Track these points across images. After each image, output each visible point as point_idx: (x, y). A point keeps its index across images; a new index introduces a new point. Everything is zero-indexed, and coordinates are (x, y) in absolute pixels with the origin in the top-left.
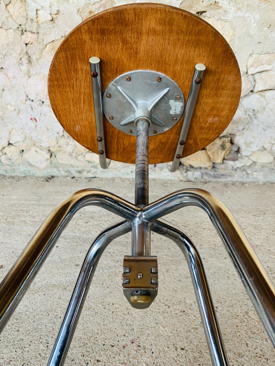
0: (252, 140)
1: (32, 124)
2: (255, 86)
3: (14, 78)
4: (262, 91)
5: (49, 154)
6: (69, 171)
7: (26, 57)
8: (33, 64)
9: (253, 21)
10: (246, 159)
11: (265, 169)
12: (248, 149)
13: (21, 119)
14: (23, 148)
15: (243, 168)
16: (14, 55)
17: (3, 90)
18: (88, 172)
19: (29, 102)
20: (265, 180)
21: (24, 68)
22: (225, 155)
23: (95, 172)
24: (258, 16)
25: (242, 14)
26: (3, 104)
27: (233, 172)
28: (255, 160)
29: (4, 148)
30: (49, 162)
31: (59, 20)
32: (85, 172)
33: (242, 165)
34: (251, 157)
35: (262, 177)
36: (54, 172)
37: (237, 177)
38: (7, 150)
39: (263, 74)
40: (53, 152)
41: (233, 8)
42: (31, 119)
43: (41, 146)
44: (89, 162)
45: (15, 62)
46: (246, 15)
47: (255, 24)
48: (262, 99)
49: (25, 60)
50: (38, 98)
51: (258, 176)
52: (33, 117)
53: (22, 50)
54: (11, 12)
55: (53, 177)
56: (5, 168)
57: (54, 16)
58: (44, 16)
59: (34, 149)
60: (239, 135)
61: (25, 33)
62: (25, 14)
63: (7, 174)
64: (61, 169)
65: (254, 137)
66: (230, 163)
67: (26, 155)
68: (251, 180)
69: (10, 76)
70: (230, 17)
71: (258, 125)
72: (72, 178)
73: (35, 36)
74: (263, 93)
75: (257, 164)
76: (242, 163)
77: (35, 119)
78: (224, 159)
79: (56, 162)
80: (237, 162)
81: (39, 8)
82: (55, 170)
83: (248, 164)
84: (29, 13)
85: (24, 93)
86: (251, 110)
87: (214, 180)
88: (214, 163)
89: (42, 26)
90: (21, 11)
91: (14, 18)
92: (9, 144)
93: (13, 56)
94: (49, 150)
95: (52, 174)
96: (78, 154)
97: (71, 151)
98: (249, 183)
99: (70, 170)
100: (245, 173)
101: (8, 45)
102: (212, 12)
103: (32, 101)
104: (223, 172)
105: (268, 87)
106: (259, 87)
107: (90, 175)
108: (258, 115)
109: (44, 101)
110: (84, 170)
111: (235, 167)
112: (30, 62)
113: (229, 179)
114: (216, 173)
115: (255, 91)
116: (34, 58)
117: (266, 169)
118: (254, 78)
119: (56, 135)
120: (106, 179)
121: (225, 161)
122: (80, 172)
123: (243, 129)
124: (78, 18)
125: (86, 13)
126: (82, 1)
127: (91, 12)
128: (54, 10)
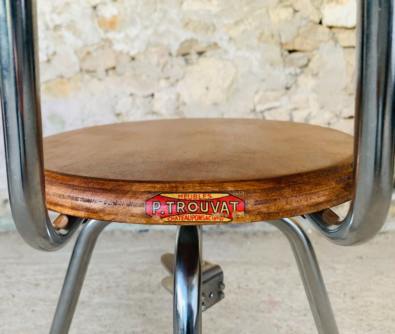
24: (258, 55)
25: (242, 54)
31: (56, 61)
39: (272, 112)
41: (233, 48)
46: (247, 55)
70: (231, 56)
102: (212, 52)
124: (74, 59)
125: (83, 54)
126: (80, 43)
127: (89, 53)
128: (51, 51)
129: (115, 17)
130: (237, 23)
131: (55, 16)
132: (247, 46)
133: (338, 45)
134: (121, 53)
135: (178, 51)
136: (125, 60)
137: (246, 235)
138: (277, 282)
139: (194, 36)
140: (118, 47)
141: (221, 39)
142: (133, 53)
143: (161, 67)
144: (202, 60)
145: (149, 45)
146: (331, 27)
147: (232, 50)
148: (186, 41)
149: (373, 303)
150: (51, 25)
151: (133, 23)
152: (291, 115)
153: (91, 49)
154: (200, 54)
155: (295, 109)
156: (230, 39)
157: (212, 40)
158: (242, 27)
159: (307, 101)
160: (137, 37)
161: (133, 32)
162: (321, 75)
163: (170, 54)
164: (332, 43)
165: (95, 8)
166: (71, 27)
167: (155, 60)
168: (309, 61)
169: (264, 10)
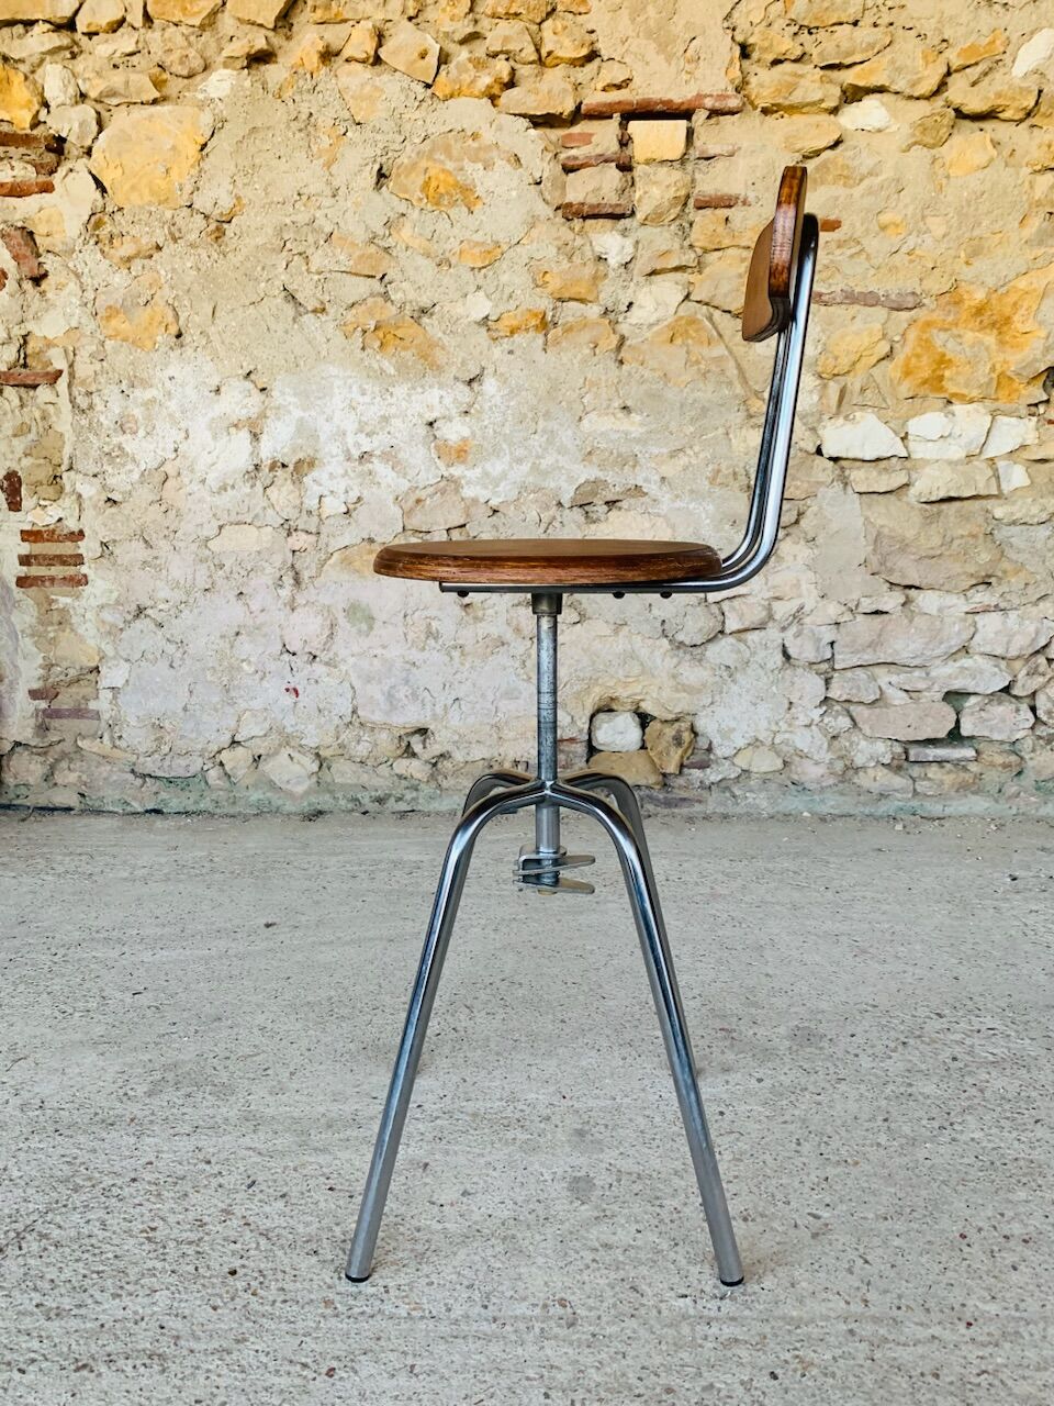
0: (733, 724)
1: (289, 699)
2: (724, 622)
3: (263, 611)
4: (739, 631)
5: (317, 762)
6: (357, 800)
7: (291, 574)
8: (303, 586)
9: (704, 516)
10: (727, 763)
11: (768, 784)
12: (726, 743)
13: (266, 690)
14: (261, 752)
15: (723, 784)
16: (269, 570)
17: (238, 634)
18: (399, 799)
19: (286, 657)
20: (772, 811)
21: (285, 593)
22: (682, 757)
23: (413, 799)
24: (711, 508)
25: (682, 505)
26: (233, 660)
27: (705, 793)
28: (745, 768)
29: (219, 752)
30: (314, 779)
31: (361, 514)
32: (392, 800)
33: (720, 777)
34: (736, 761)
35: (764, 804)
36: (323, 801)
37: (714, 803)
38: (224, 756)
39: (736, 602)
40: (325, 759)
41: (668, 496)
42: (287, 690)
43: (301, 746)
44: (400, 777)
45: (270, 583)
46: (691, 506)
47: (708, 521)
48: (742, 646)
49: (288, 580)
50: (307, 650)
51: (757, 801)
52: (291, 686)
53: (284, 562)
54: (273, 500)
55: (320, 813)
56: (214, 797)
57: (351, 507)
58: (333, 506)
59: (285, 752)
60: (707, 716)
61: (294, 534)
62: (298, 502)
63: (218, 811)
64: (339, 795)
65: (734, 718)
66: (696, 773)
67: (265, 767)
68: (745, 810)
69: (255, 607)
70: (664, 508)
71: (740, 695)
72: (364, 813)
73: (312, 538)
74: (743, 636)
75: (754, 776)
76: (720, 773)
77: (296, 691)
78: (682, 766)
79: (329, 780)
80: (708, 770)
81: (326, 493)
82: (327, 797)
83: (732, 776)
84: (306, 501)
85: (278, 640)
86: (723, 668)
87: (666, 811)
88: (664, 775)
89: (326, 522)
90: (290, 497)
91: (278, 509)
92: (234, 742)
93: (267, 571)
94: (318, 755)
95: (319, 807)
96: (379, 761)
97: (365, 753)
98: (740, 817)
99: (359, 796)
100: (728, 794)
101: (259, 552)
102: (632, 501)
103: (294, 654)
104: (684, 794)
105: (747, 624)
106: (732, 624)
107: (403, 806)
108: (738, 676)
109: (317, 653)
110: (390, 795)
111: (707, 783)
112: (297, 581)
113: (698, 808)
114: (669, 796)
115: (727, 631)
116: (305, 575)
117: (773, 786)
118: (720, 609)
119: (337, 721)
120: (437, 813)
121: (686, 770)
122: (380, 801)
123: (712, 703)
124: (396, 511)
125: (411, 502)
126: (404, 485)
127: (418, 501)
128: (353, 496)
129: (464, 440)
130: (673, 454)
131: (362, 438)
132: (692, 491)
133: (849, 488)
134: (475, 501)
135: (573, 499)
136: (483, 512)
137: (691, 820)
138: (727, 875)
139: (601, 475)
140: (468, 492)
141: (646, 480)
142: (494, 503)
143: (543, 526)
144: (614, 513)
145: (523, 488)
146: (835, 460)
147: (666, 498)
148: (587, 482)
149: (864, 898)
150: (356, 454)
151: (496, 452)
152: (769, 609)
153: (422, 494)
154: (611, 504)
155: (778, 598)
156: (663, 478)
157: (632, 482)
158: (683, 460)
159: (797, 585)
160: (504, 476)
161: (496, 467)
162: (820, 540)
163: (560, 504)
164: (838, 486)
165: (431, 424)
166: (390, 456)
167: (533, 515)
168: (800, 514)
169: (721, 431)
